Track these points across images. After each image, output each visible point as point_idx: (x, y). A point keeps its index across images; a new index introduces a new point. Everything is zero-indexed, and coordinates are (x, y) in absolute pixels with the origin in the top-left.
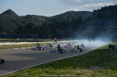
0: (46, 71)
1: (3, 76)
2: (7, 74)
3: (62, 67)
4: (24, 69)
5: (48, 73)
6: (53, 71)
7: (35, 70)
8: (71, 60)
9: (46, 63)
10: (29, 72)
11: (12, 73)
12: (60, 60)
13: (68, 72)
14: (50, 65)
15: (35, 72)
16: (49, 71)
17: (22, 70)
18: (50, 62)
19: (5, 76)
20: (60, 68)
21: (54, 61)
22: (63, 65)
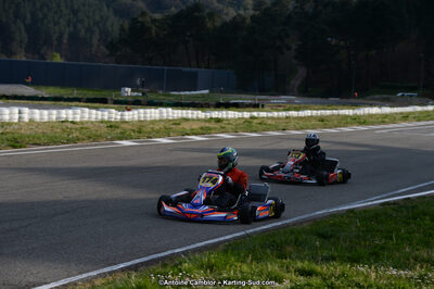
0: (299, 264)
2: (95, 273)
3: (383, 248)
5: (315, 281)
6: (337, 268)
7: (244, 262)
8: (425, 214)
9: (294, 224)
10: (211, 267)
11: (122, 270)
12: (365, 210)
13: (421, 277)
15: (245, 268)
16: (318, 269)
17: (171, 257)
18: (316, 221)
20: (375, 257)
21: (333, 215)
22: (391, 238)
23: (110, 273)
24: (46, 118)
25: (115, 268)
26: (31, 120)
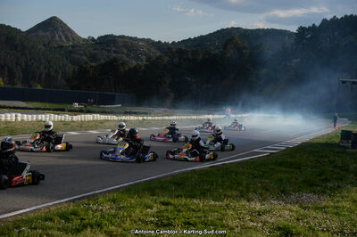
0: (162, 200)
1: (40, 209)
2: (51, 204)
3: (208, 190)
4: (100, 193)
5: (170, 208)
6: (183, 201)
7: (132, 198)
8: (232, 172)
9: (162, 177)
10: (114, 201)
11: (66, 202)
12: (200, 170)
13: (227, 205)
14: (175, 184)
15: (133, 201)
16: (173, 201)
17: (93, 195)
18: (173, 176)
19: (47, 210)
20: (203, 195)
21: (183, 173)
22: (213, 185)
23: (59, 204)
24: (30, 119)
25: (62, 201)
26: (22, 120)
